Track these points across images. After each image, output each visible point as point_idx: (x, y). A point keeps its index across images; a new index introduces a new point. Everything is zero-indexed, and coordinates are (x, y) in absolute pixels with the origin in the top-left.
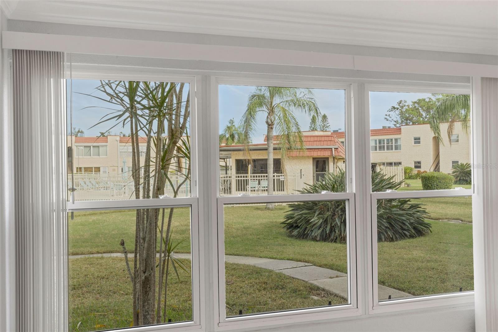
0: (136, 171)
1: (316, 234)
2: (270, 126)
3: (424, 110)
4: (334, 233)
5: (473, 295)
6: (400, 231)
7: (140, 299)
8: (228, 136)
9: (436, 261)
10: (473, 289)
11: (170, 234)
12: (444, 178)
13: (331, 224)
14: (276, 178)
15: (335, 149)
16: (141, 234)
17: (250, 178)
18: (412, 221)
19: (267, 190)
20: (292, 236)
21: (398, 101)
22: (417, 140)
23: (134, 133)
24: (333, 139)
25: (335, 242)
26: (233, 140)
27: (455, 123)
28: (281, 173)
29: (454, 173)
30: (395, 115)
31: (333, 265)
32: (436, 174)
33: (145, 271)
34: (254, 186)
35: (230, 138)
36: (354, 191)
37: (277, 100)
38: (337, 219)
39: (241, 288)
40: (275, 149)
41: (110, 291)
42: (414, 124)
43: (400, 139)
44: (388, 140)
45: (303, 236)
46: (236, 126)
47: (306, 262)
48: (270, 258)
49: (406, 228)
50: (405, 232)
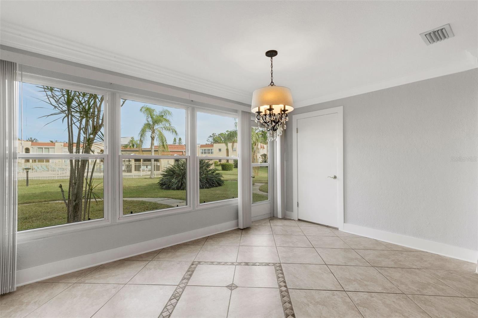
0: (71, 145)
1: (174, 187)
2: (153, 138)
3: (223, 138)
4: (182, 186)
5: (238, 199)
6: (212, 184)
7: (72, 215)
8: (131, 145)
9: (225, 194)
10: (238, 197)
11: (92, 180)
12: (230, 165)
13: (181, 182)
14: (155, 164)
15: (184, 151)
16: (73, 181)
17: (142, 164)
18: (216, 180)
19: (151, 165)
20: (163, 189)
21: (212, 133)
22: (220, 150)
23: (70, 125)
24: (183, 147)
25: (183, 190)
26: (133, 147)
27: (235, 143)
28: (158, 161)
29: (234, 163)
30: (211, 140)
31: (181, 198)
32: (227, 163)
33: (75, 200)
34: (144, 169)
35: (132, 146)
36: (189, 155)
37: (156, 127)
39: (135, 210)
41: (53, 218)
42: (219, 143)
43: (213, 149)
44: (208, 150)
45: (168, 188)
46: (135, 140)
47: (169, 198)
48: (151, 197)
49: (214, 183)
50: (214, 185)
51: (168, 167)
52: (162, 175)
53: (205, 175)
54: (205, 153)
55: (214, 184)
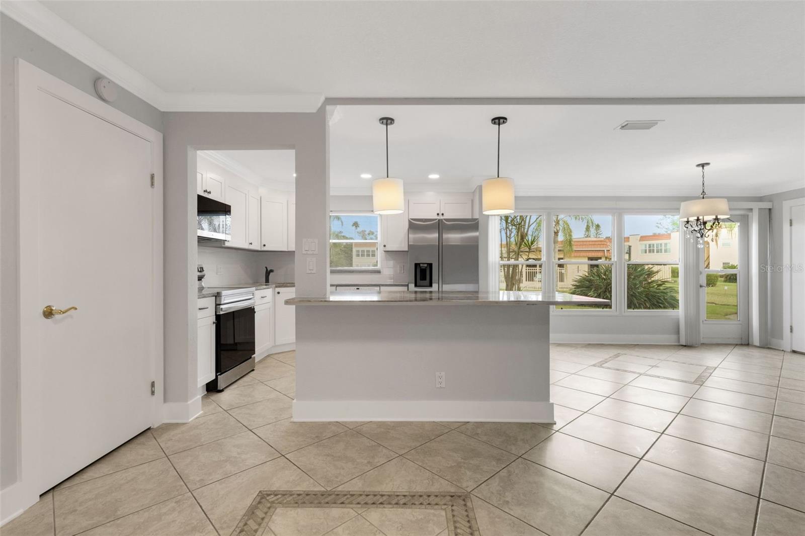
2: (556, 234)
5: (679, 311)
6: (656, 303)
15: (607, 250)
18: (666, 297)
24: (605, 243)
28: (563, 267)
38: (608, 294)
40: (559, 251)
43: (669, 243)
44: (657, 244)
49: (660, 301)
50: (659, 306)
51: (581, 275)
52: (573, 285)
53: (644, 288)
54: (650, 251)
55: (661, 303)
